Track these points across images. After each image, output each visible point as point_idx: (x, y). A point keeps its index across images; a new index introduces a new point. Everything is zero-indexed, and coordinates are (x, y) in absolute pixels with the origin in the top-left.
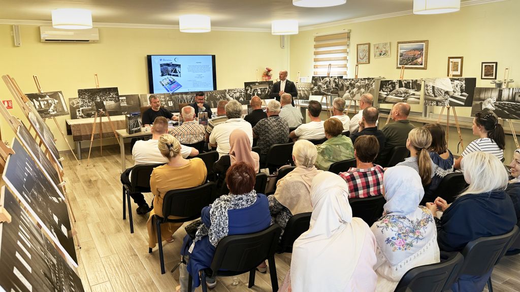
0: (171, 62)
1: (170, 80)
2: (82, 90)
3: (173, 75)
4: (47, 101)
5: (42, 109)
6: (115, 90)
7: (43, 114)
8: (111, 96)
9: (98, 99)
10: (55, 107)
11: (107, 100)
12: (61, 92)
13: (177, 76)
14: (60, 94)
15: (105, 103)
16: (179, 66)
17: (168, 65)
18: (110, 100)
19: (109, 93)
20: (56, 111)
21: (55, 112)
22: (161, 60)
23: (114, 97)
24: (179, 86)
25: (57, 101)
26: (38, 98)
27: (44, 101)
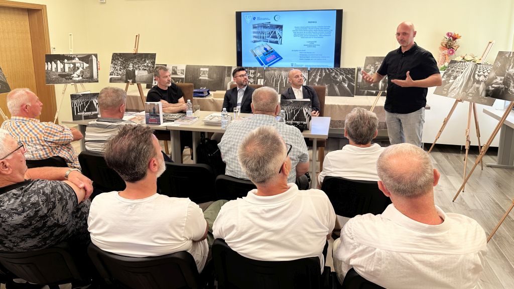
0: (268, 21)
1: (265, 49)
2: (116, 54)
3: (271, 42)
4: (74, 64)
5: (64, 73)
6: (153, 56)
7: (64, 79)
8: (145, 64)
9: (131, 68)
10: (82, 72)
11: (140, 70)
12: (96, 56)
13: (277, 42)
14: (94, 58)
15: (136, 72)
16: (280, 27)
17: (264, 26)
18: (143, 69)
19: (145, 61)
20: (82, 76)
21: (81, 78)
22: (254, 19)
23: (148, 66)
24: (278, 57)
25: (87, 65)
26: (64, 60)
27: (70, 63)
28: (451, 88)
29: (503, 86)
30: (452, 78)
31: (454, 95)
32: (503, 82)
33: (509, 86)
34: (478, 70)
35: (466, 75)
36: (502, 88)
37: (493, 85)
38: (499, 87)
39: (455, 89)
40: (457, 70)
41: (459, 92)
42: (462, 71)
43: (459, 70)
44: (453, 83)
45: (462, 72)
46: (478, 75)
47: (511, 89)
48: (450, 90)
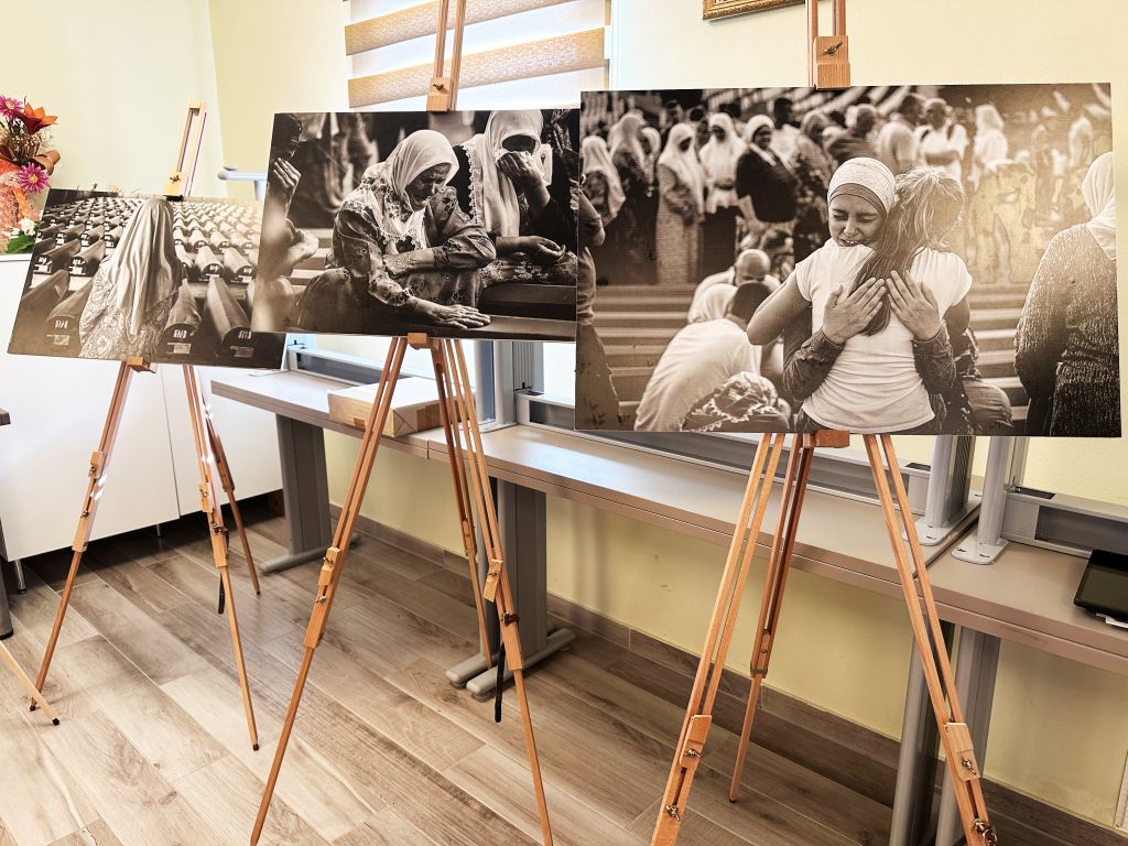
28: (88, 313)
29: (340, 272)
30: (77, 270)
31: (109, 343)
32: (337, 253)
33: (367, 268)
34: (179, 223)
35: (135, 249)
36: (341, 281)
37: (298, 274)
38: (325, 278)
39: (107, 319)
40: (91, 230)
41: (126, 331)
42: (114, 233)
43: (98, 231)
44: (87, 291)
45: (115, 241)
46: (189, 248)
47: (380, 283)
48: (83, 323)
